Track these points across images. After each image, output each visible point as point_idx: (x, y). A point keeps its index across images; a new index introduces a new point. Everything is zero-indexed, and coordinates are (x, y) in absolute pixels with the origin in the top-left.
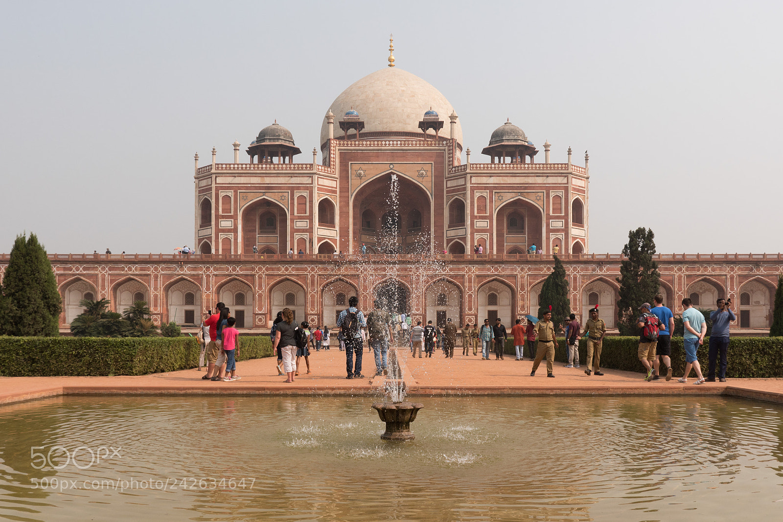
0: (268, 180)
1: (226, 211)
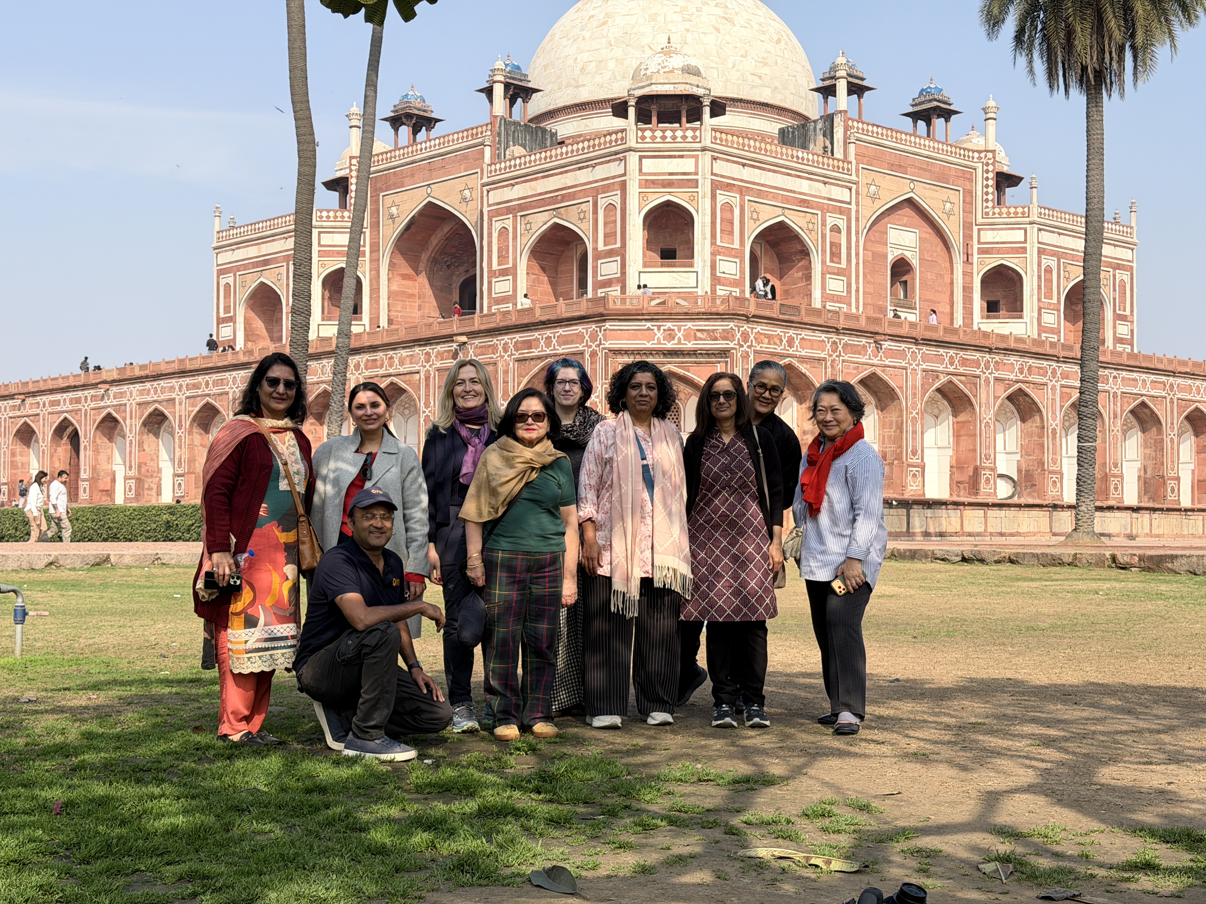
0: (264, 248)
1: (227, 309)
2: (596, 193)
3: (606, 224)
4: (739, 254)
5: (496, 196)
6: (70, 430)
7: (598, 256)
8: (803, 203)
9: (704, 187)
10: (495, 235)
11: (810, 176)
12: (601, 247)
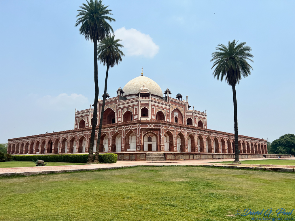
0: (83, 114)
1: (76, 123)
2: (134, 106)
3: (135, 111)
4: (155, 115)
5: (118, 107)
6: (51, 141)
7: (134, 115)
8: (163, 108)
9: (150, 106)
10: (118, 112)
11: (164, 105)
12: (135, 114)
